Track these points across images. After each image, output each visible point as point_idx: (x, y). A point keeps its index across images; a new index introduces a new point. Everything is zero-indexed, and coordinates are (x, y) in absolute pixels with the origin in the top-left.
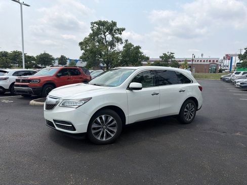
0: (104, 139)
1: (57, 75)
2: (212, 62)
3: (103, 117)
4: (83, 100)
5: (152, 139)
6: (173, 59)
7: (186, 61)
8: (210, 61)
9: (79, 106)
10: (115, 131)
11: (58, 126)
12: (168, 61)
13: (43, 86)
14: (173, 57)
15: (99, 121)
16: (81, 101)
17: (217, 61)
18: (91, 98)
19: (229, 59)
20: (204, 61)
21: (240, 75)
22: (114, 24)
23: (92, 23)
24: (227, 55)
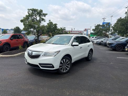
0: (65, 71)
1: (10, 39)
2: (80, 32)
3: (64, 60)
4: (57, 52)
5: (83, 69)
6: (65, 31)
7: (70, 31)
8: (79, 32)
9: (56, 55)
10: (69, 66)
11: (42, 66)
12: (63, 32)
13: (4, 45)
14: (65, 29)
15: (62, 62)
16: (55, 52)
17: (82, 32)
18: (60, 51)
19: (86, 31)
20: (75, 32)
21: (94, 38)
22: (41, 11)
23: (28, 9)
24: (85, 29)
